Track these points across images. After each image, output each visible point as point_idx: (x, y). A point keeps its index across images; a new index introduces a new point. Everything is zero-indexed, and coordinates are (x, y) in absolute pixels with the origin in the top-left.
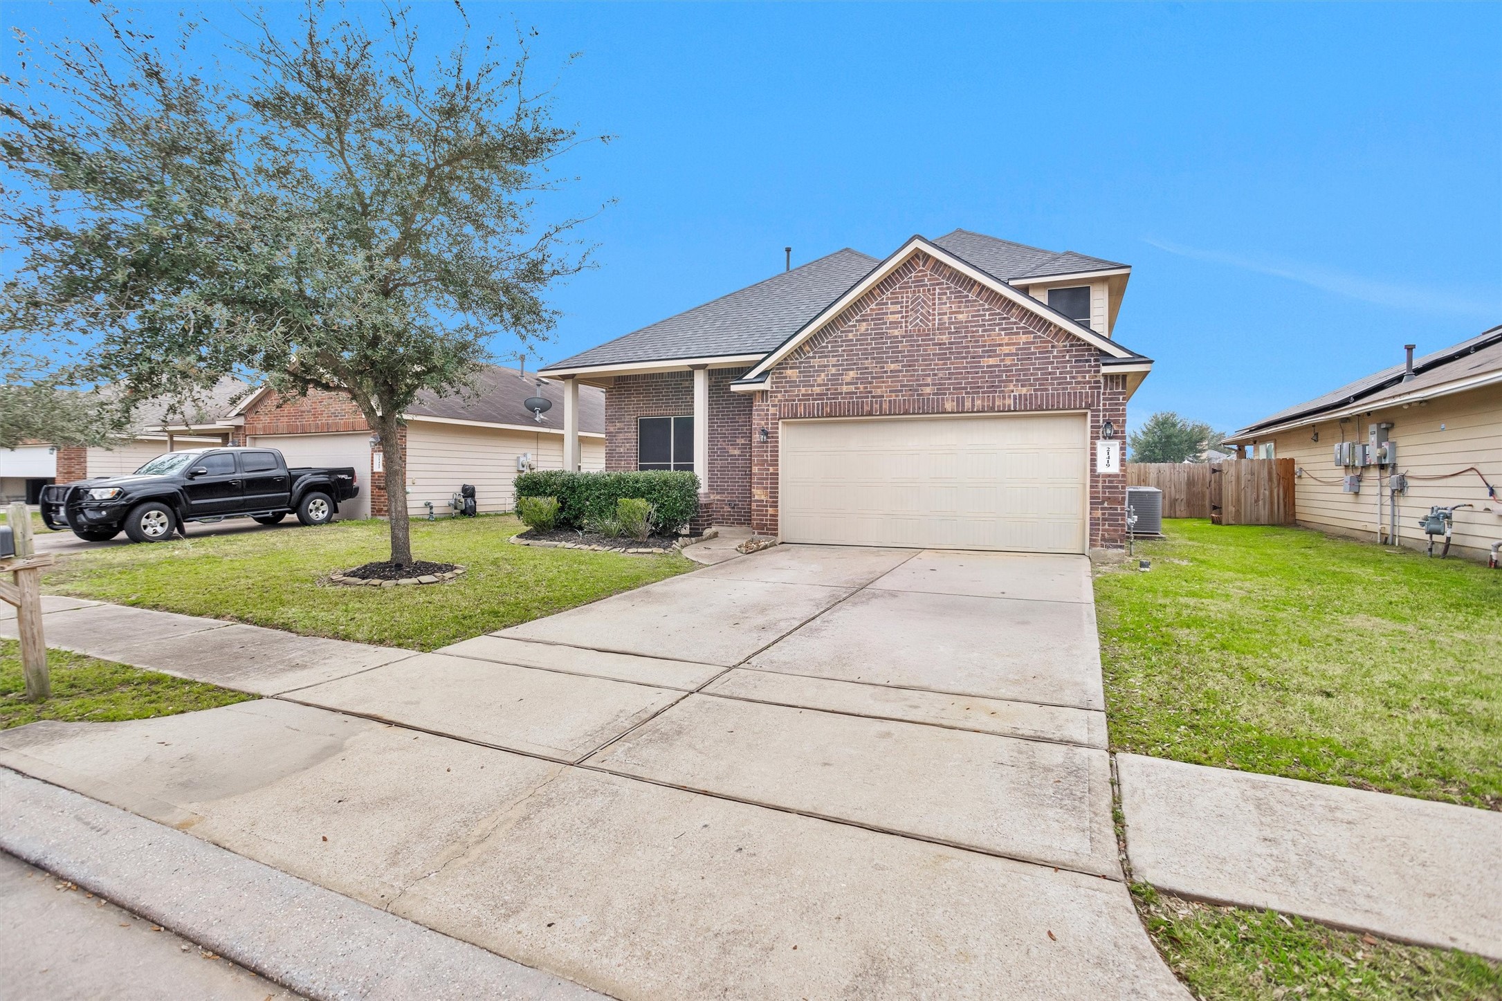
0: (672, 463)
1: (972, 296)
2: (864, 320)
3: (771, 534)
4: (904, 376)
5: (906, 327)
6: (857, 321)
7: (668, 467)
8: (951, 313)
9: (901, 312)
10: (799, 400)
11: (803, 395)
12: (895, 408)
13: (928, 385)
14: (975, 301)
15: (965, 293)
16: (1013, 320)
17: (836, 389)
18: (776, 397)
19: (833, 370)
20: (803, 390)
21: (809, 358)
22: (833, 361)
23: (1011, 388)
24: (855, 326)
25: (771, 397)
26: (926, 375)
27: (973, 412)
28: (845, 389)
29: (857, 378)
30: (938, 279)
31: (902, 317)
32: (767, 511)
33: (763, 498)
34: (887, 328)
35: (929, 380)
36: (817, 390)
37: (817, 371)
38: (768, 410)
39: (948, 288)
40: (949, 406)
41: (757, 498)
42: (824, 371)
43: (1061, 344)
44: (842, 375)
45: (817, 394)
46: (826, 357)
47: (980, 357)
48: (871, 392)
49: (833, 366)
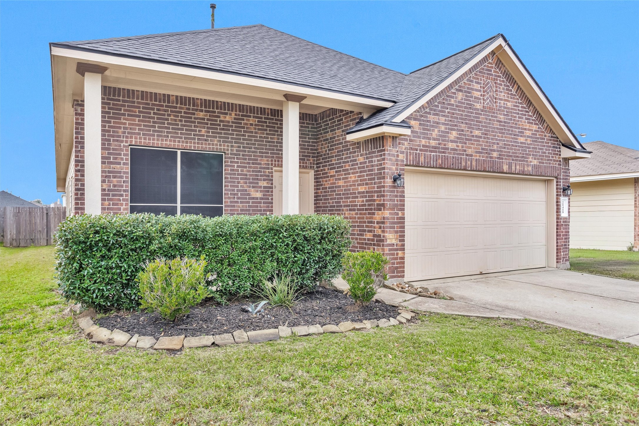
0: (179, 205)
1: (514, 92)
2: (460, 91)
3: (399, 277)
4: (483, 142)
5: (484, 104)
6: (457, 90)
7: (172, 212)
8: (505, 100)
9: (480, 91)
10: (421, 150)
11: (423, 146)
12: (479, 166)
13: (494, 151)
14: (515, 95)
15: (511, 88)
16: (530, 114)
17: (445, 145)
18: (403, 144)
19: (443, 128)
20: (423, 142)
21: (426, 112)
22: (442, 119)
23: (530, 160)
24: (454, 93)
25: (399, 144)
26: (494, 143)
27: (515, 174)
28: (451, 145)
29: (458, 138)
30: (498, 73)
31: (481, 95)
32: (397, 254)
33: (394, 242)
34: (473, 101)
35: (495, 147)
36: (433, 143)
37: (433, 126)
38: (398, 156)
39: (503, 81)
40: (505, 168)
41: (389, 242)
42: (436, 127)
43: (548, 135)
44: (448, 133)
45: (433, 147)
46: (437, 115)
47: (518, 135)
48: (465, 151)
49: (443, 124)
